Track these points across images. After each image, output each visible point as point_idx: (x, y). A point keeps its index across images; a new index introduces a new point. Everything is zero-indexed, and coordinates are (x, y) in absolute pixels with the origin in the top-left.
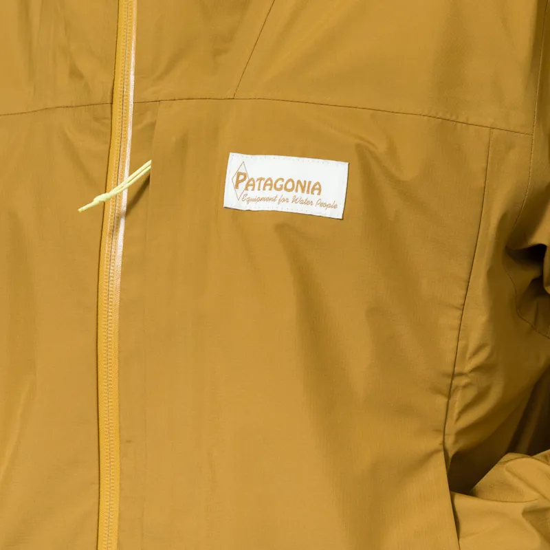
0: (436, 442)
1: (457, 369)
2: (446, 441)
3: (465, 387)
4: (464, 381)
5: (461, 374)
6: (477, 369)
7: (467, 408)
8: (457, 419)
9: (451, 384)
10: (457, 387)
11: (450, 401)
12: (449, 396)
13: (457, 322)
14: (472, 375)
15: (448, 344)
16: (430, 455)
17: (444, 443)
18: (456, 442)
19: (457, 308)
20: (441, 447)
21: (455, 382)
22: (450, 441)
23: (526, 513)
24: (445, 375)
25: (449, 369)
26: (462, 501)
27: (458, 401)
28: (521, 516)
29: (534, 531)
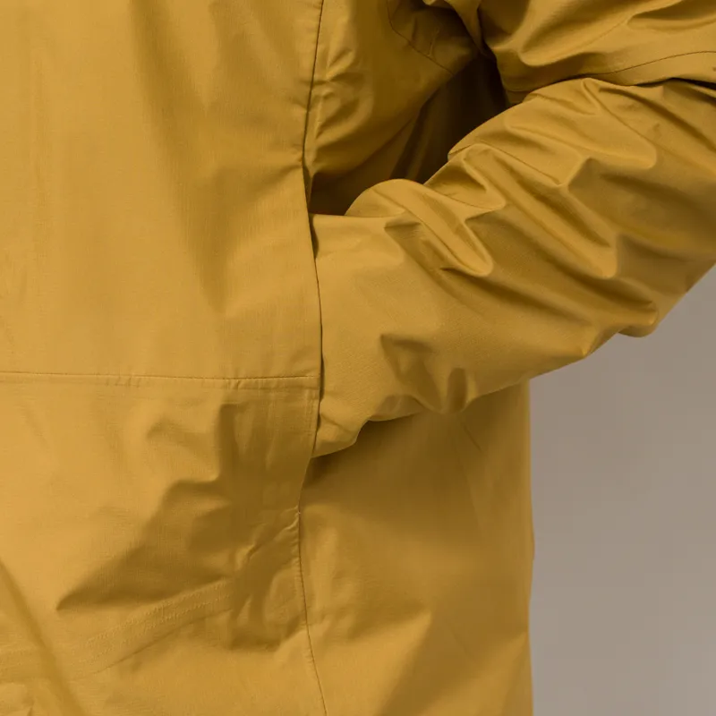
0: (294, 157)
1: (317, 77)
2: (306, 157)
3: (326, 97)
4: (325, 91)
5: (321, 83)
6: (339, 78)
7: (329, 123)
8: (320, 134)
9: (310, 93)
10: (317, 97)
11: (310, 113)
12: (309, 107)
13: (316, 23)
14: (334, 84)
15: (305, 47)
16: (287, 170)
17: (303, 159)
18: (316, 160)
19: (315, 7)
20: (300, 163)
21: (316, 91)
22: (310, 159)
23: (389, 227)
24: (303, 82)
25: (307, 75)
26: (322, 221)
27: (320, 113)
28: (383, 230)
29: (398, 246)
